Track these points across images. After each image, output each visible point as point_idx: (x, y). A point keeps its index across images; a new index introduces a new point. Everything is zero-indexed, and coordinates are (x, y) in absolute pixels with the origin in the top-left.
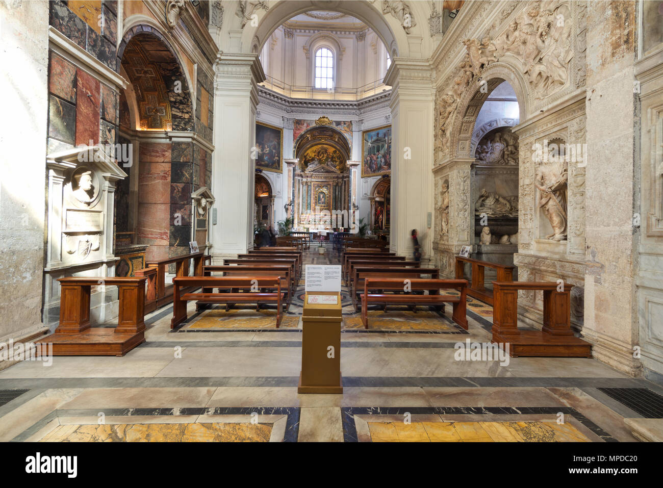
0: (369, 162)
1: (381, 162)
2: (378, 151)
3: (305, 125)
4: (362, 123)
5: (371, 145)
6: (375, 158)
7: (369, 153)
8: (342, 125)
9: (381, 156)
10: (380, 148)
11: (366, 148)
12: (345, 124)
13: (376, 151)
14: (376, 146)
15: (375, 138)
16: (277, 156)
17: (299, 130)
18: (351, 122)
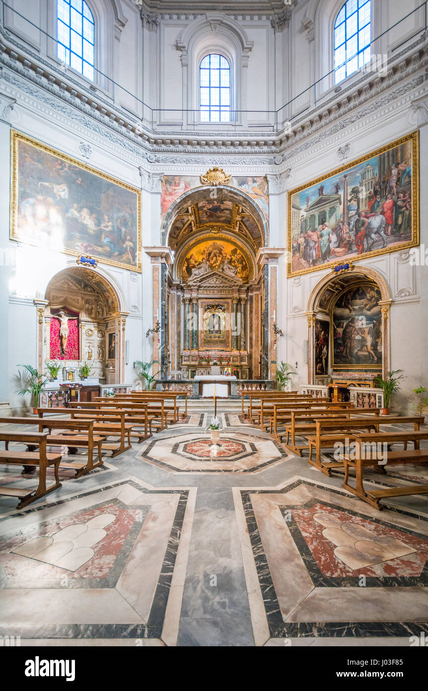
0: (302, 247)
1: (330, 241)
2: (322, 222)
3: (182, 185)
4: (288, 176)
5: (305, 214)
6: (315, 237)
7: (303, 230)
8: (250, 183)
9: (330, 230)
10: (327, 217)
11: (296, 223)
12: (254, 182)
13: (317, 222)
14: (317, 214)
15: (314, 199)
16: (131, 241)
17: (171, 194)
18: (265, 178)
